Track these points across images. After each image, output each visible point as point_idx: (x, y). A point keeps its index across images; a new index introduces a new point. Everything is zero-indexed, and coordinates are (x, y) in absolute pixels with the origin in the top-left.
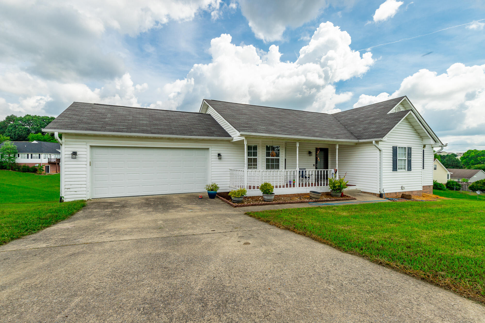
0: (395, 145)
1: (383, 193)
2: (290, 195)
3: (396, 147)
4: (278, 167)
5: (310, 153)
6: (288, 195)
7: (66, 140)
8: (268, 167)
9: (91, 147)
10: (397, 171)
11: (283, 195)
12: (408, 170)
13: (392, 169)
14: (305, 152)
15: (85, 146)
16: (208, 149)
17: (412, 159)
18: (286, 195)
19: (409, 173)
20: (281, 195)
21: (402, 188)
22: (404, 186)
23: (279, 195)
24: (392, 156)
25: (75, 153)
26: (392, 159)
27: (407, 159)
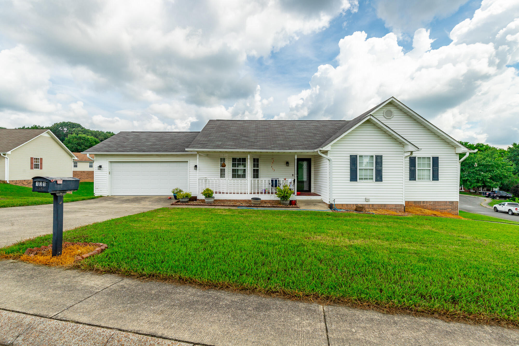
0: (354, 153)
1: (333, 203)
2: (240, 200)
3: (356, 156)
4: (244, 176)
5: (287, 163)
6: (238, 200)
7: (97, 158)
8: (234, 176)
9: (111, 162)
10: (356, 181)
11: (233, 200)
12: (377, 180)
13: (349, 179)
14: (283, 162)
15: (106, 162)
16: (187, 162)
17: (383, 168)
18: (236, 200)
19: (379, 183)
20: (231, 200)
21: (366, 200)
22: (367, 197)
23: (229, 200)
24: (349, 166)
25: (100, 167)
26: (349, 168)
27: (374, 168)
